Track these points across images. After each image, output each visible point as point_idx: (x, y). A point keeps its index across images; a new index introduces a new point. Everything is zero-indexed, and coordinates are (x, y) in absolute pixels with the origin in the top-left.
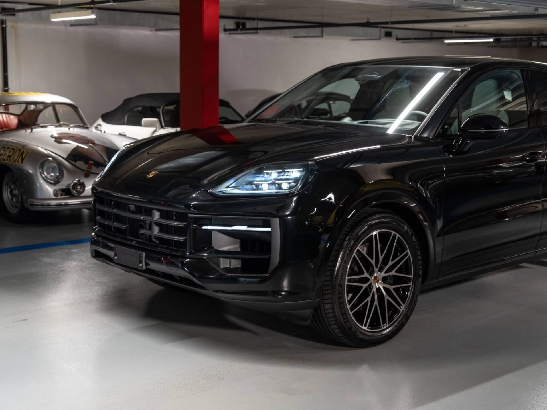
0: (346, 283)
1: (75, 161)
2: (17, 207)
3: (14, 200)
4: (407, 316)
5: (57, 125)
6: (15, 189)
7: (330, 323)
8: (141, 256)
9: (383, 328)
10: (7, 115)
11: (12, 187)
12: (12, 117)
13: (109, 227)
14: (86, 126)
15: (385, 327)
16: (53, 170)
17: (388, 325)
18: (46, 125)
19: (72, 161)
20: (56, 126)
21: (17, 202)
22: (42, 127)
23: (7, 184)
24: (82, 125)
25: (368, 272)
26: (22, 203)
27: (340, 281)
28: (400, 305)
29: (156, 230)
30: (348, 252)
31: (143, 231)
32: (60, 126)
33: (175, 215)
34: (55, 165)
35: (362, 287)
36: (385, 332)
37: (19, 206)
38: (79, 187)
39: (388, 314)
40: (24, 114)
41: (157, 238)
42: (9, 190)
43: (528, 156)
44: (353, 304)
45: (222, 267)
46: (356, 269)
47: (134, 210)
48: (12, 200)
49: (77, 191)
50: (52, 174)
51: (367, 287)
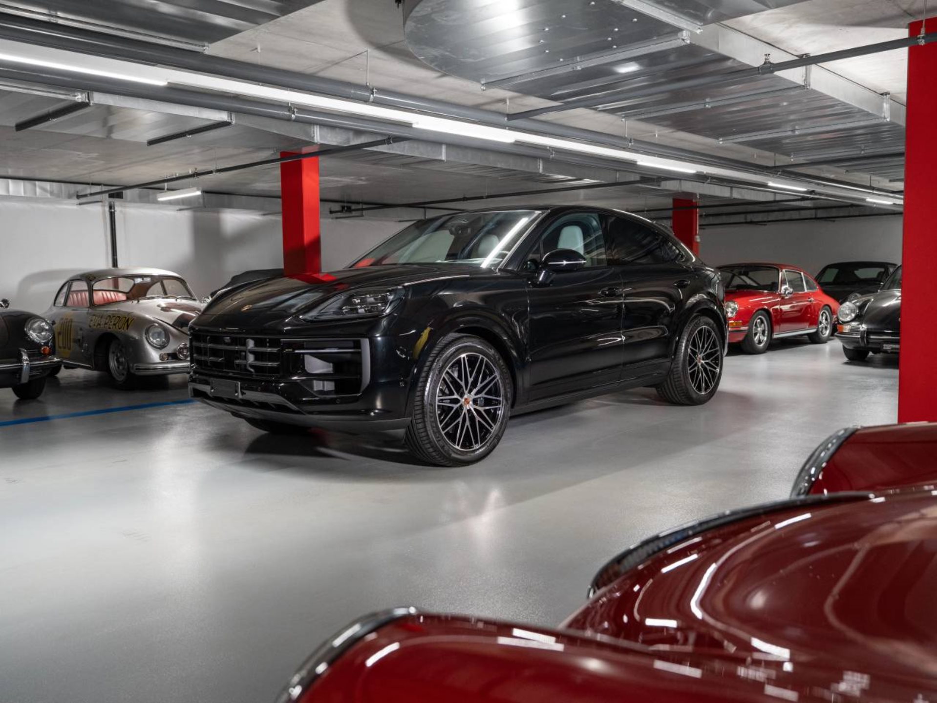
0: (437, 403)
1: (182, 327)
2: (123, 374)
3: (121, 368)
4: (498, 438)
5: (164, 296)
6: (121, 357)
7: (424, 442)
8: (236, 386)
9: (475, 448)
10: (115, 293)
11: (119, 355)
12: (120, 295)
13: (206, 362)
14: (193, 298)
15: (477, 447)
16: (159, 335)
17: (480, 446)
18: (153, 296)
19: (179, 326)
20: (163, 298)
21: (123, 369)
22: (149, 298)
23: (113, 353)
24: (189, 297)
25: (458, 393)
26: (129, 371)
27: (431, 401)
28: (491, 426)
29: (251, 358)
30: (437, 372)
31: (237, 362)
32: (167, 298)
33: (268, 342)
34: (160, 330)
35: (452, 408)
36: (478, 452)
37: (125, 373)
38: (185, 351)
39: (480, 435)
40: (132, 291)
41: (252, 366)
42: (115, 358)
43: (607, 290)
44: (445, 423)
45: (315, 389)
46: (447, 391)
47: (229, 341)
48: (119, 368)
49: (183, 355)
50: (158, 340)
51: (457, 408)
